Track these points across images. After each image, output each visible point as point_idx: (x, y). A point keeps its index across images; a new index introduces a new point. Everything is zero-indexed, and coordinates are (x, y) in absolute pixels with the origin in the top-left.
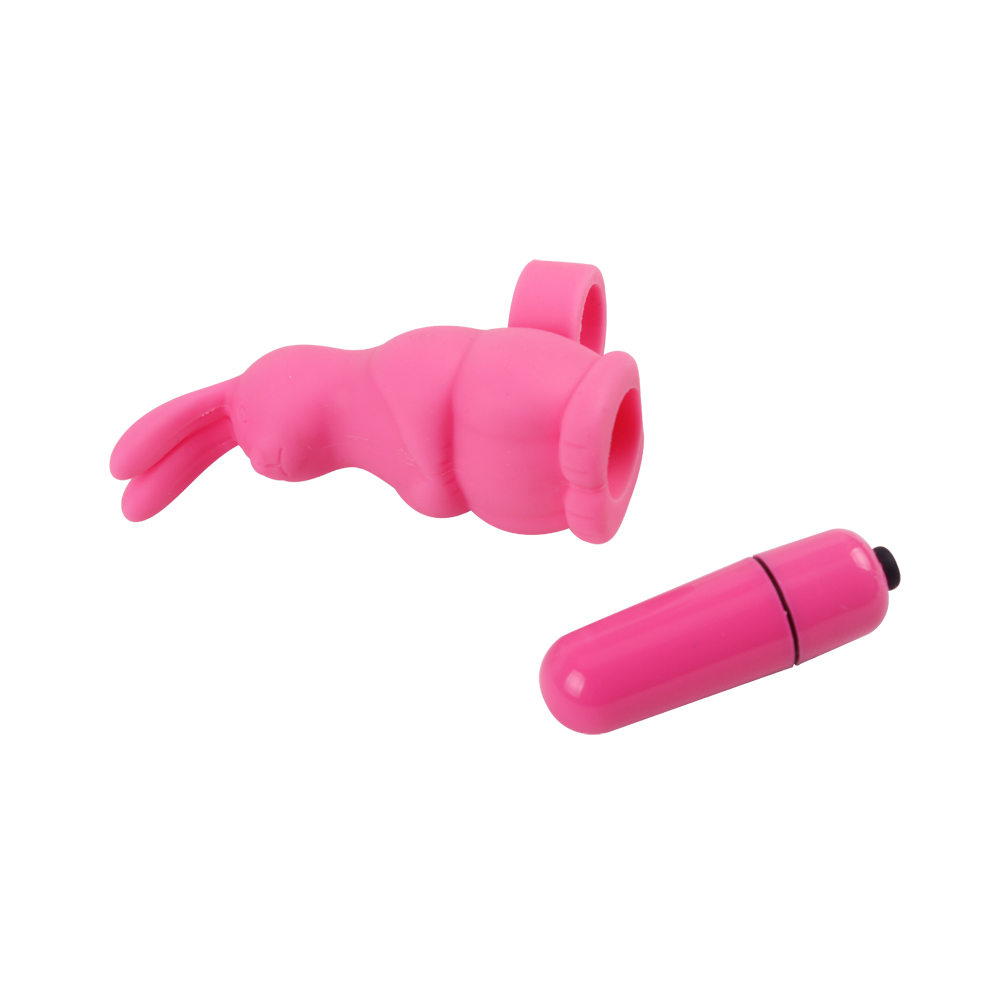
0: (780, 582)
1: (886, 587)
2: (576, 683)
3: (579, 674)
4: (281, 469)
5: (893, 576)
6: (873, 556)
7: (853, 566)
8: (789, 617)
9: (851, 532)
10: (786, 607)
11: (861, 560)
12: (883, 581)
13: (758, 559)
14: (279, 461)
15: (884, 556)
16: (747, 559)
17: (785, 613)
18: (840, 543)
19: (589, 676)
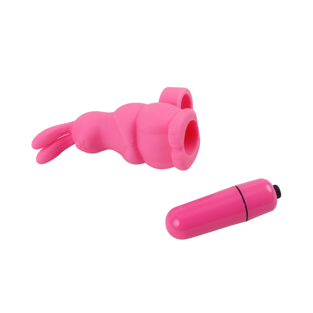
0: (243, 194)
1: (277, 198)
2: (177, 223)
3: (178, 220)
4: (85, 147)
5: (279, 195)
6: (273, 187)
7: (266, 190)
8: (245, 206)
9: (266, 180)
10: (244, 203)
11: (269, 189)
12: (276, 196)
13: (236, 187)
14: (84, 145)
15: (276, 188)
16: (233, 187)
17: (244, 204)
18: (262, 183)
19: (181, 221)
